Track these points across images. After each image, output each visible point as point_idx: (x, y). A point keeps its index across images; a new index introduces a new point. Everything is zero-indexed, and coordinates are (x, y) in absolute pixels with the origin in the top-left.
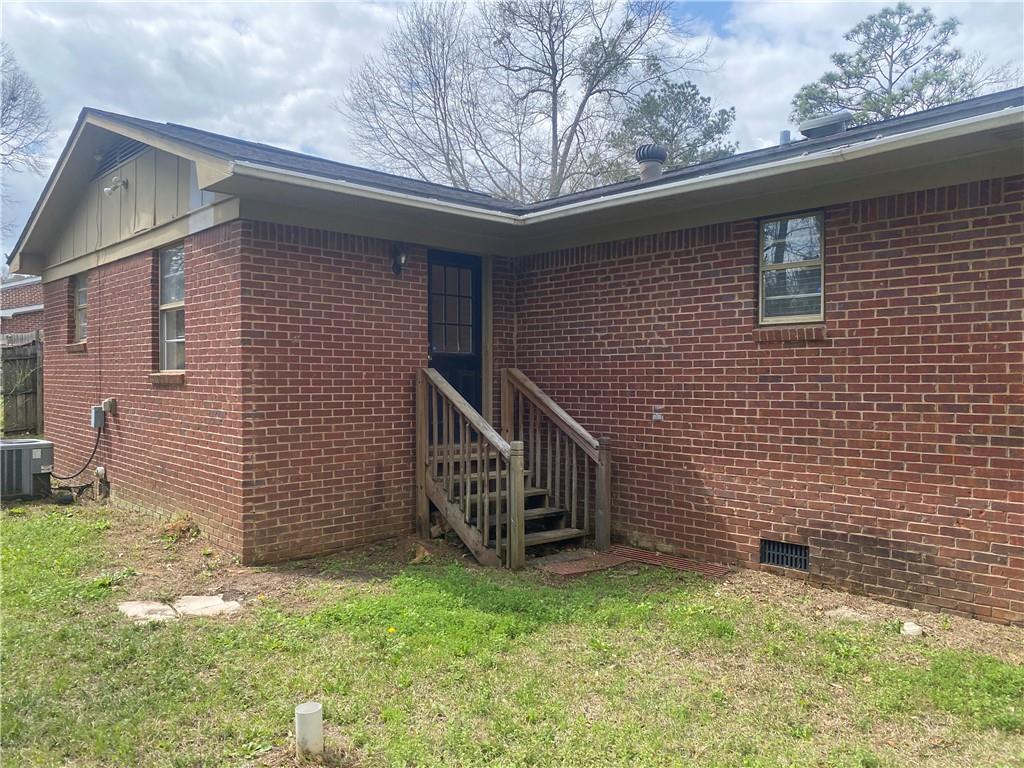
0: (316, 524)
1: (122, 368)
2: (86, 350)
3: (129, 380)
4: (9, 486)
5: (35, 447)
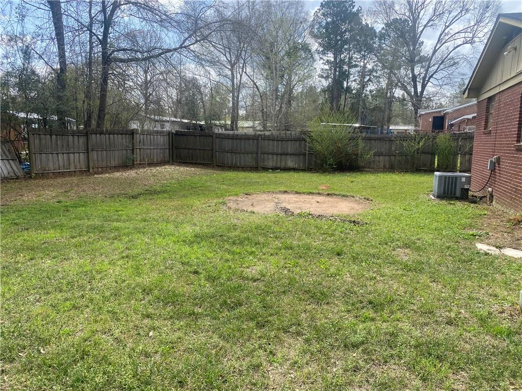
1: (504, 141)
2: (490, 133)
3: (506, 147)
4: (451, 193)
5: (464, 176)
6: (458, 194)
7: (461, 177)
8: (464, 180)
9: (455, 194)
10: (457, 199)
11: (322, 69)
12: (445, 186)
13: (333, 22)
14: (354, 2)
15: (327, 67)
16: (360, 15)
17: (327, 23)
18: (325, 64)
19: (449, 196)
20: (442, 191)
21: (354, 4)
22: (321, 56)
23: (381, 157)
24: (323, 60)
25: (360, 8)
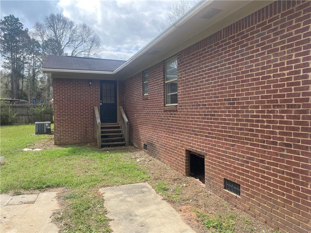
0: (71, 138)
4: (42, 131)
5: (47, 123)
6: (45, 131)
7: (46, 123)
8: (47, 125)
9: (43, 131)
10: (45, 133)
11: (5, 62)
12: (38, 127)
13: (9, 34)
14: (23, 25)
15: (7, 61)
16: (28, 33)
17: (5, 34)
18: (7, 59)
19: (41, 133)
20: (37, 131)
21: (22, 26)
22: (3, 54)
23: (23, 117)
24: (5, 57)
25: (27, 29)
